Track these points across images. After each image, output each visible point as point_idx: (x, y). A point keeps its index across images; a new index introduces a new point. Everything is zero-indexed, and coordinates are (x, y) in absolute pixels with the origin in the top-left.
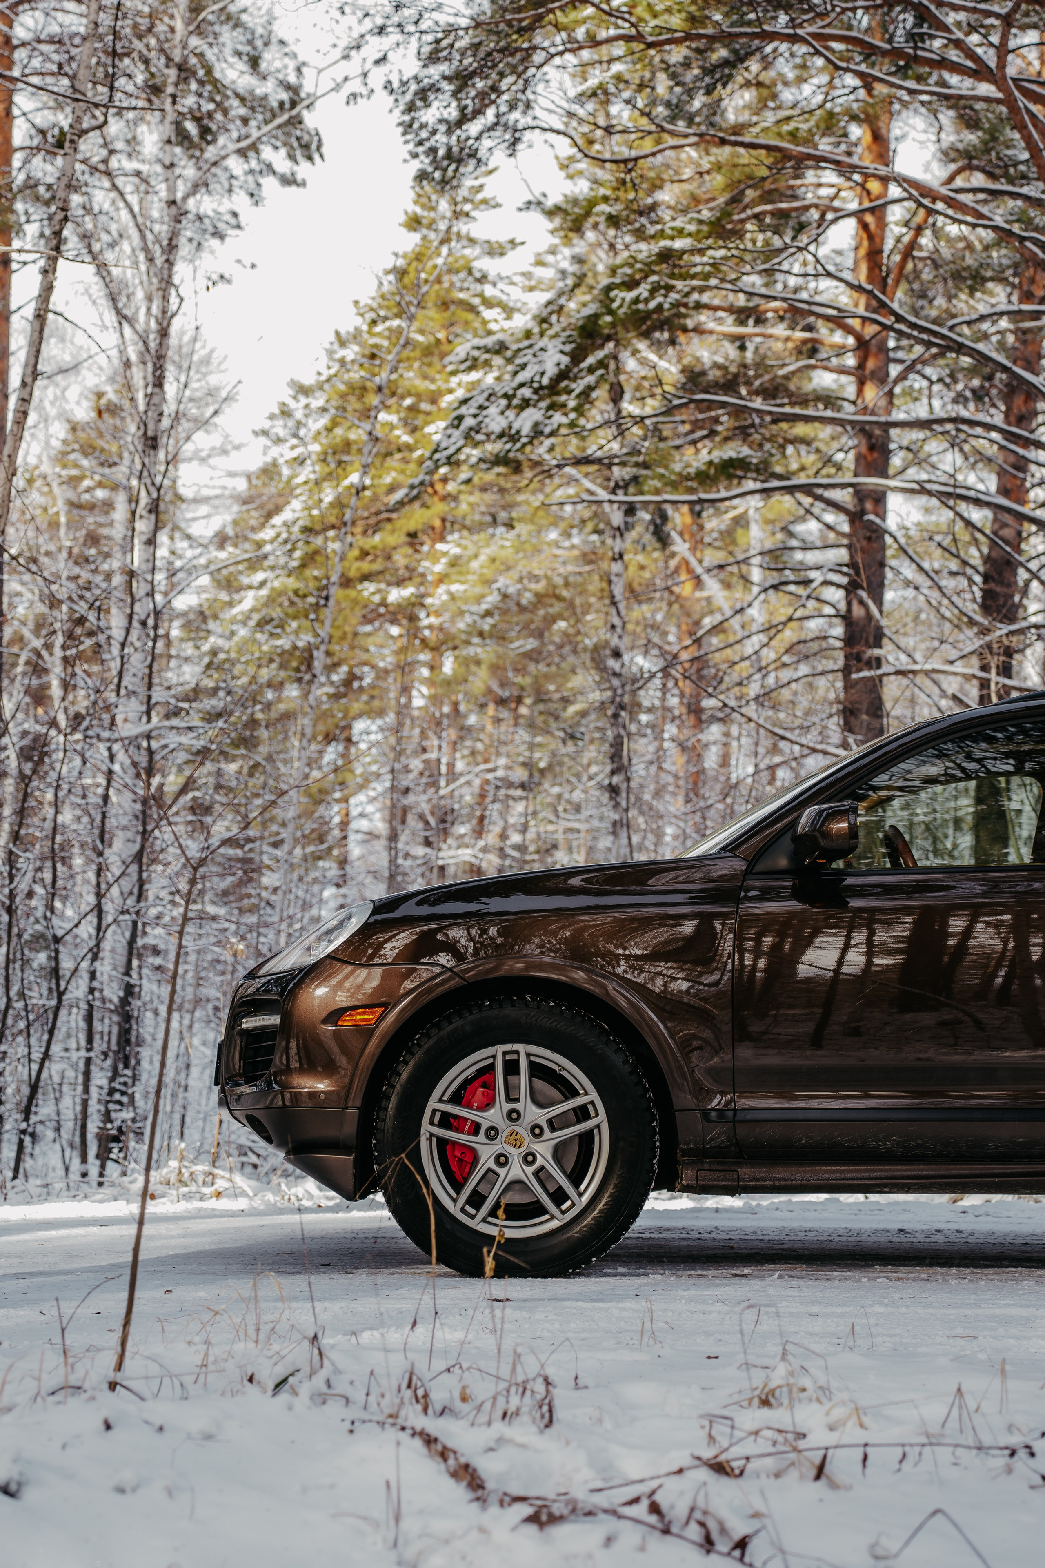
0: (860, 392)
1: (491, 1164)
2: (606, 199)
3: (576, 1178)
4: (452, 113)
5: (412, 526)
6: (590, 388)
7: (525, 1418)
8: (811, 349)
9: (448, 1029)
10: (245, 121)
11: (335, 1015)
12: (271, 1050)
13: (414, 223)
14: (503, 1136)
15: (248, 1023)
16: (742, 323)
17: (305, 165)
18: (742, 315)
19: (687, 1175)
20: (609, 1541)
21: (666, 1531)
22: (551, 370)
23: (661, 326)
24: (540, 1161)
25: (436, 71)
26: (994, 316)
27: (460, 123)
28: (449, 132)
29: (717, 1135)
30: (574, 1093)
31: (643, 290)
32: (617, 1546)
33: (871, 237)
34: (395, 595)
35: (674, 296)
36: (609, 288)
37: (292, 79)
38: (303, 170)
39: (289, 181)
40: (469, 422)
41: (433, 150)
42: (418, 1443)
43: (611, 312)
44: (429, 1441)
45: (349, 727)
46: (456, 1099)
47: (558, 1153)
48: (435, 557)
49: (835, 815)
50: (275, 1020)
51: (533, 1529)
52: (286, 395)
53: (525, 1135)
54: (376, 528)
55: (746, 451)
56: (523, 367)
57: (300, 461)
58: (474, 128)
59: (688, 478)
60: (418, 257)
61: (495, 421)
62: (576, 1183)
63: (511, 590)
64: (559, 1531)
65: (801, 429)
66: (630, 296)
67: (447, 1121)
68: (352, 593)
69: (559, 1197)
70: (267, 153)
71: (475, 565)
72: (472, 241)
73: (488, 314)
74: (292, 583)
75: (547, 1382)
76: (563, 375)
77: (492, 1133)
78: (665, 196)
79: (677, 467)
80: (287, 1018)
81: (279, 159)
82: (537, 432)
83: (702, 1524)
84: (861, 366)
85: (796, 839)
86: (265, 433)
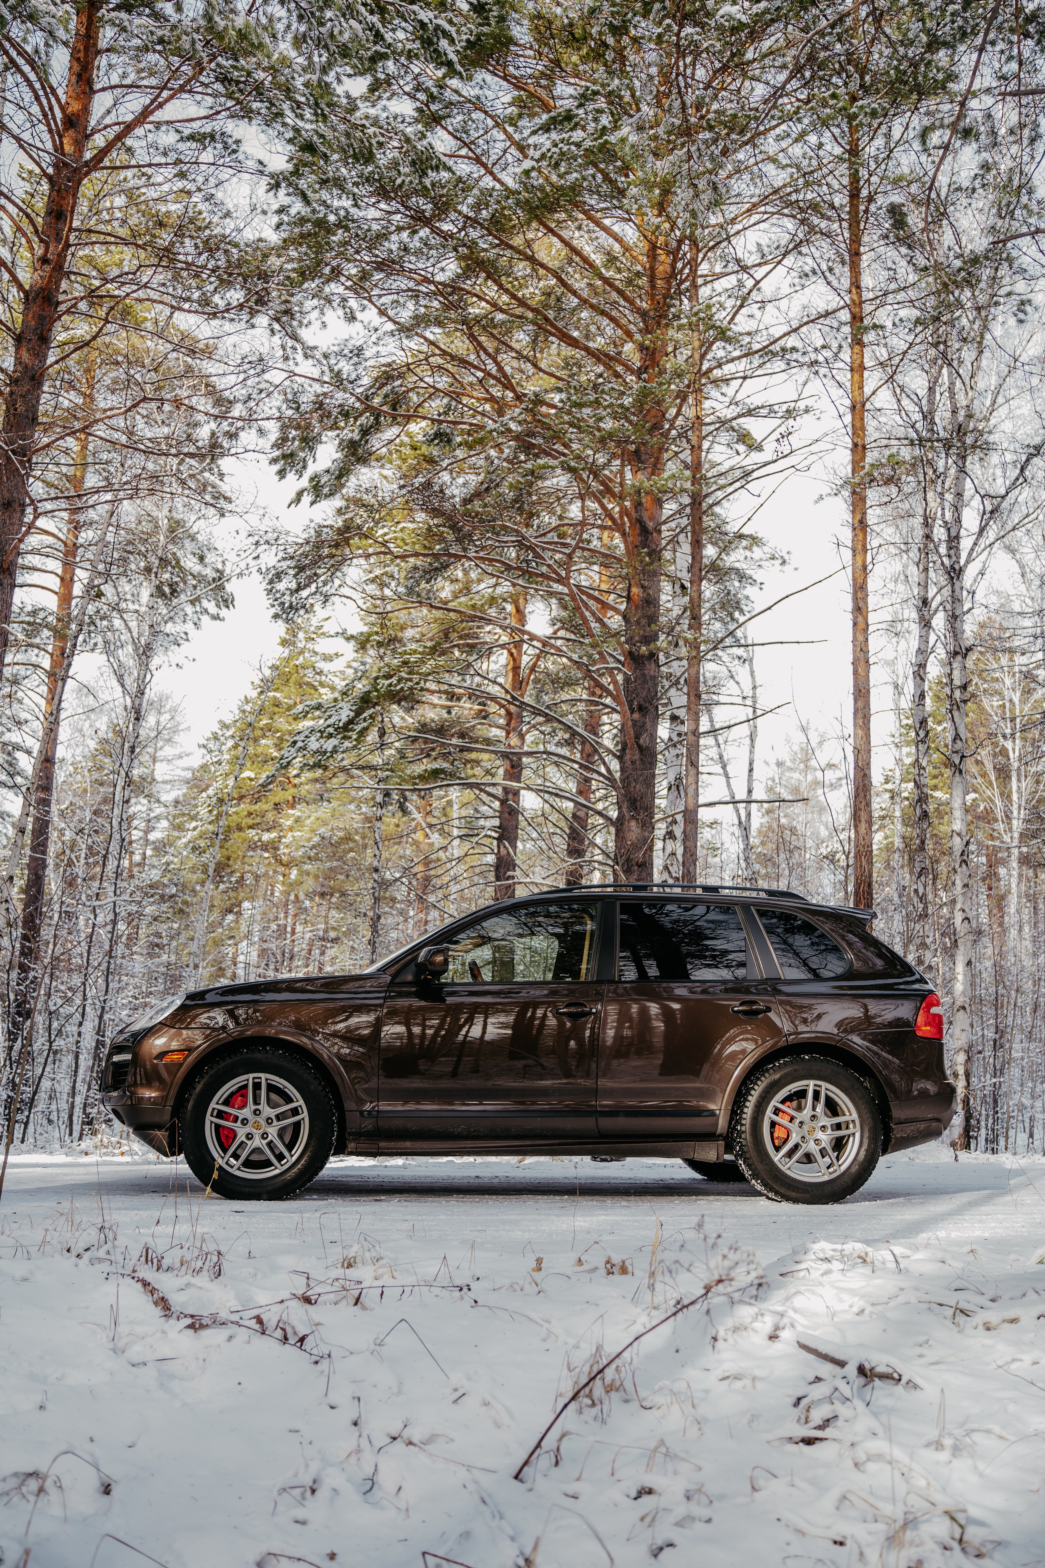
0: (507, 737)
1: (244, 1139)
2: (377, 633)
3: (290, 1147)
4: (294, 586)
5: (277, 800)
6: (366, 729)
7: (205, 1273)
8: (483, 715)
9: (223, 1064)
10: (195, 587)
11: (162, 1055)
12: (126, 1074)
13: (284, 643)
14: (250, 1123)
15: (116, 1058)
16: (451, 700)
17: (224, 610)
18: (451, 696)
19: (351, 1146)
20: (230, 1338)
21: (263, 1333)
22: (344, 719)
23: (405, 698)
24: (270, 1138)
25: (285, 564)
26: (574, 702)
27: (297, 591)
28: (292, 595)
29: (368, 1125)
30: (291, 1101)
31: (394, 680)
32: (234, 1341)
33: (514, 660)
34: (266, 837)
35: (410, 684)
36: (377, 678)
37: (220, 567)
38: (224, 612)
39: (216, 617)
40: (300, 744)
41: (283, 604)
42: (139, 1285)
43: (377, 690)
44: (145, 1284)
45: (239, 905)
46: (226, 1103)
47: (281, 1134)
48: (288, 816)
49: (438, 952)
50: (128, 1057)
51: (191, 1331)
52: (216, 728)
53: (263, 1123)
54: (258, 800)
55: (445, 765)
56: (330, 717)
57: (219, 763)
58: (304, 593)
59: (414, 778)
60: (288, 660)
61: (314, 745)
62: (290, 1150)
63: (327, 835)
64: (205, 1333)
65: (473, 756)
66: (387, 682)
67: (221, 1115)
68: (242, 834)
69: (280, 1157)
70: (205, 604)
71: (308, 822)
72: (316, 653)
73: (322, 691)
74: (211, 828)
75: (219, 1253)
76: (351, 722)
77: (245, 1122)
78: (409, 633)
79: (408, 772)
80: (136, 1056)
81: (211, 607)
82: (335, 750)
83: (283, 1330)
84: (508, 724)
85: (418, 965)
86: (204, 746)
